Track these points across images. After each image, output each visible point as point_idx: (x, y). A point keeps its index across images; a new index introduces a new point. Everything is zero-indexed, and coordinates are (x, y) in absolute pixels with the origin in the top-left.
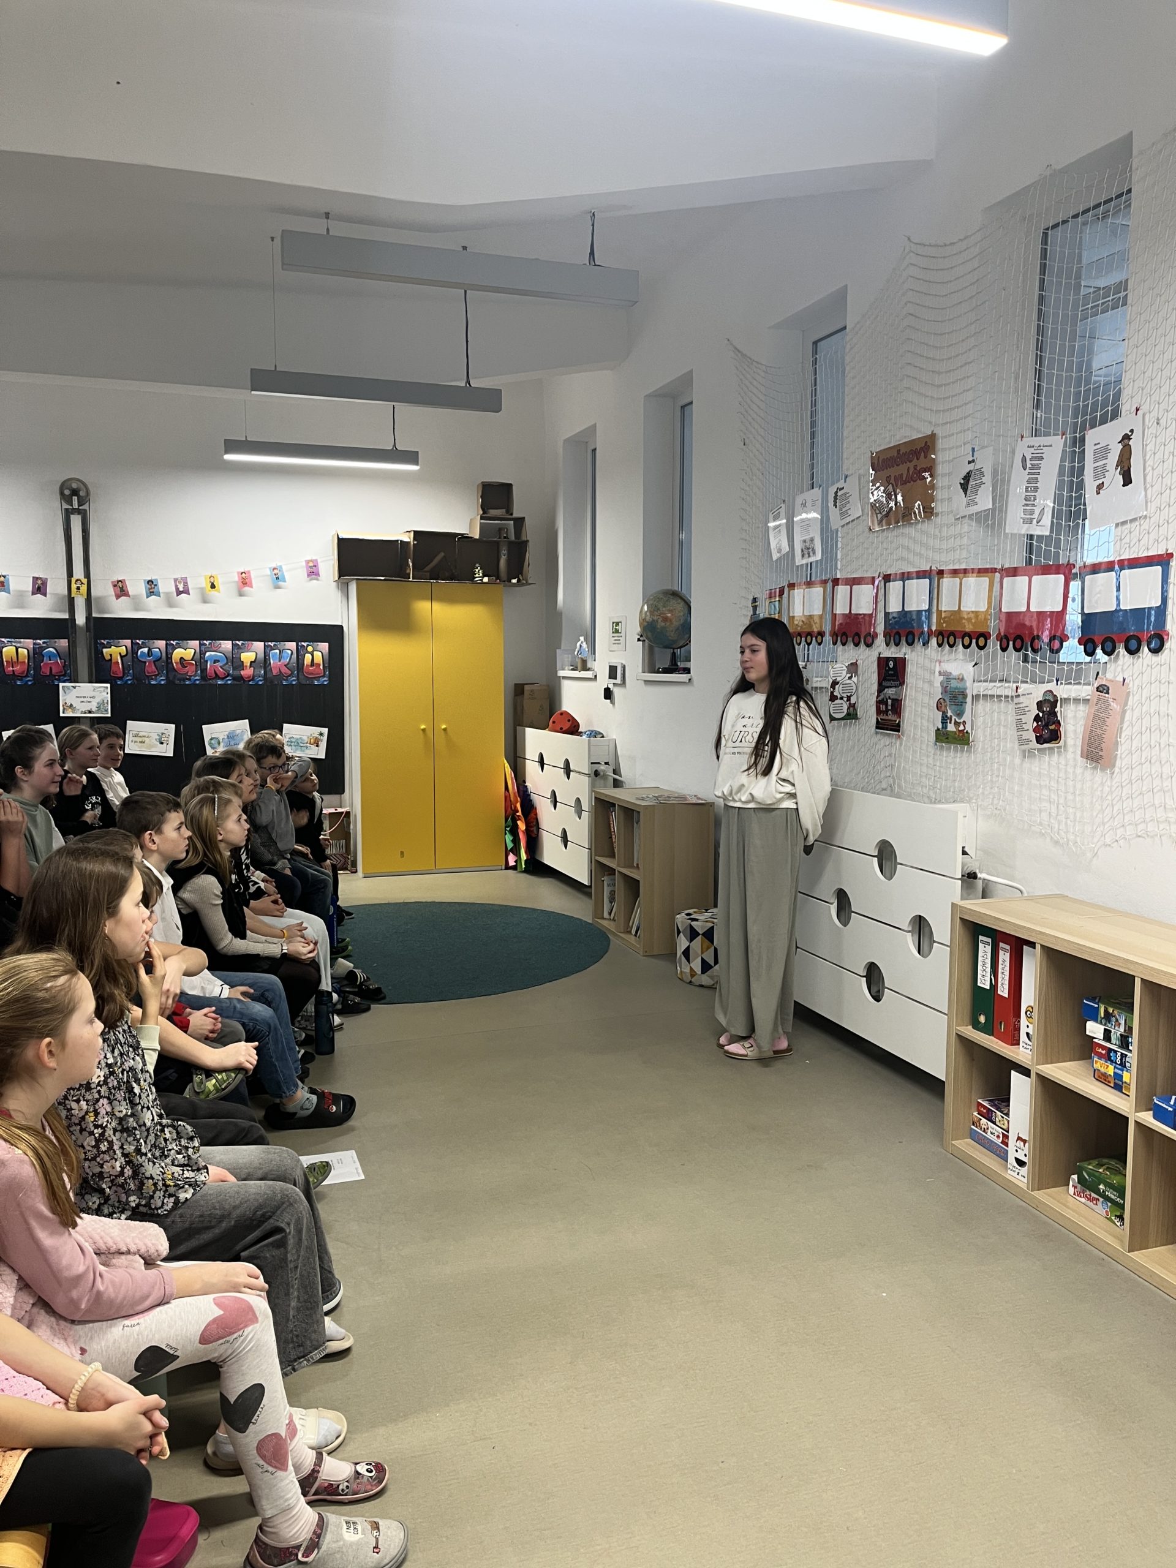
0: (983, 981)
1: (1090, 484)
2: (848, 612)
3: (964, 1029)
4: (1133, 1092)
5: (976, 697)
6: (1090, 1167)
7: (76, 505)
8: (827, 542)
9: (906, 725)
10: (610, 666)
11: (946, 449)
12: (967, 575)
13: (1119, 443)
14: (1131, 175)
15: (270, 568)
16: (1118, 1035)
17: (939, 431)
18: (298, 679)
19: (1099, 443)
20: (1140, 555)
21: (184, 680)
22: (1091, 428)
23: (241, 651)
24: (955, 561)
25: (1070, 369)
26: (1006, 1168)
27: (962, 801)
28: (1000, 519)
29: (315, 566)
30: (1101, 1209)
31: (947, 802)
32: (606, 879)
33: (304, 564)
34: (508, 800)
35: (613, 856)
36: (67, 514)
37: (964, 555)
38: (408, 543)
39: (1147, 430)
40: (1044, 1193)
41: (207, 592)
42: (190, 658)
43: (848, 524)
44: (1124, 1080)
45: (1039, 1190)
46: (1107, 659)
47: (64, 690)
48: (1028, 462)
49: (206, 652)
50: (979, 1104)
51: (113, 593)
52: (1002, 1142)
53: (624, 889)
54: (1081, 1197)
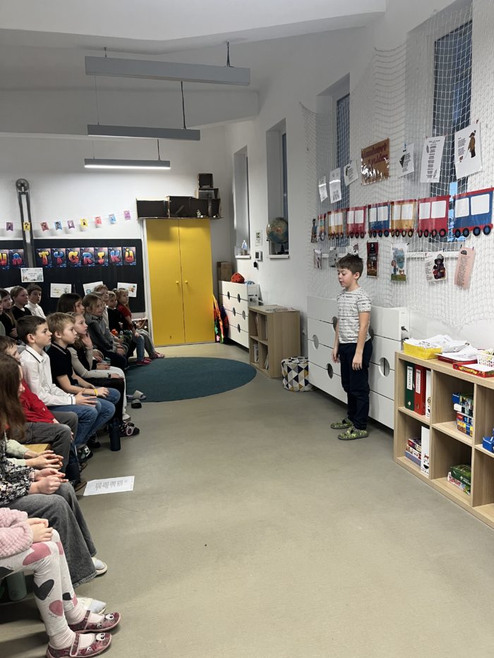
0: (409, 387)
1: (457, 157)
2: (353, 223)
3: (400, 408)
4: (474, 435)
5: (409, 259)
6: (456, 469)
7: (23, 190)
8: (343, 192)
9: (379, 273)
10: (256, 253)
11: (393, 146)
12: (404, 203)
13: (469, 137)
14: (472, 11)
15: (109, 215)
16: (468, 410)
17: (391, 138)
18: (123, 263)
19: (460, 138)
20: (480, 189)
21: (74, 265)
22: (457, 131)
23: (98, 251)
24: (399, 197)
25: (447, 104)
26: (421, 470)
27: (403, 306)
28: (418, 177)
29: (128, 214)
30: (461, 487)
31: (397, 306)
32: (255, 345)
33: (123, 213)
34: (215, 312)
35: (257, 335)
36: (20, 194)
37: (402, 194)
38: (168, 202)
39: (482, 130)
40: (437, 480)
41: (82, 226)
42: (76, 255)
43: (352, 183)
44: (470, 430)
45: (434, 479)
46: (465, 238)
47: (23, 271)
48: (429, 149)
49: (83, 252)
50: (409, 441)
51: (42, 229)
52: (418, 458)
53: (262, 349)
54: (452, 482)
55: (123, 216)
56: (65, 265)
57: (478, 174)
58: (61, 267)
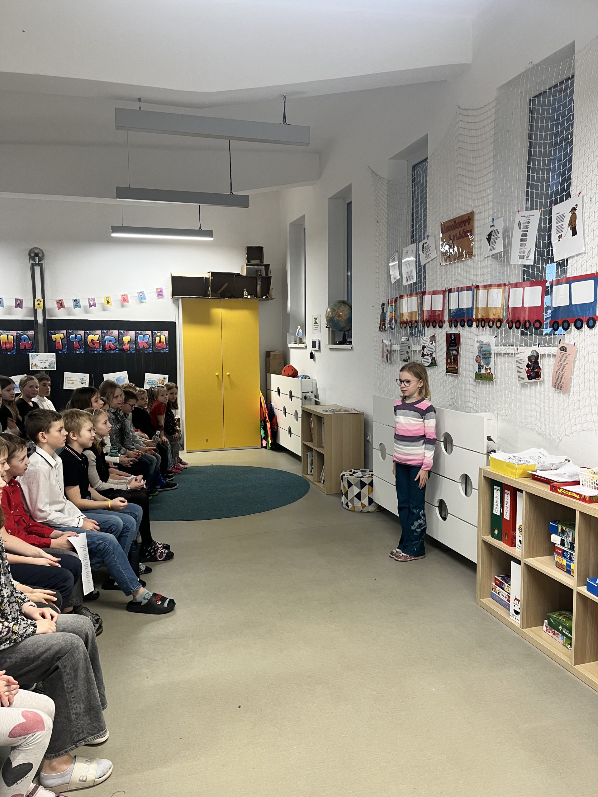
0: (496, 511)
1: (555, 235)
2: (430, 309)
3: (486, 537)
4: (575, 574)
5: (496, 355)
6: (555, 616)
7: (37, 261)
8: (419, 272)
9: (460, 371)
10: (313, 341)
11: (479, 220)
12: (491, 288)
13: (570, 212)
14: (574, 64)
15: (138, 293)
16: (568, 542)
17: (475, 211)
18: (153, 350)
19: (559, 213)
20: (582, 274)
21: (94, 351)
22: (555, 205)
23: (123, 335)
24: (485, 281)
25: (543, 173)
26: (509, 615)
27: (489, 411)
28: (508, 257)
29: (161, 291)
30: (560, 639)
31: (482, 412)
32: (309, 454)
33: (155, 290)
34: (262, 411)
35: (311, 441)
36: (33, 266)
37: (489, 277)
38: (209, 278)
39: (585, 204)
40: (529, 630)
41: (105, 305)
42: (97, 340)
43: (429, 262)
44: (572, 568)
45: (526, 628)
46: (565, 332)
47: (32, 357)
48: (522, 225)
49: (105, 336)
50: (496, 579)
51: (57, 307)
52: (507, 601)
53: (318, 459)
54: (549, 632)
55: (155, 295)
56: (82, 351)
57: (581, 256)
58: (77, 352)
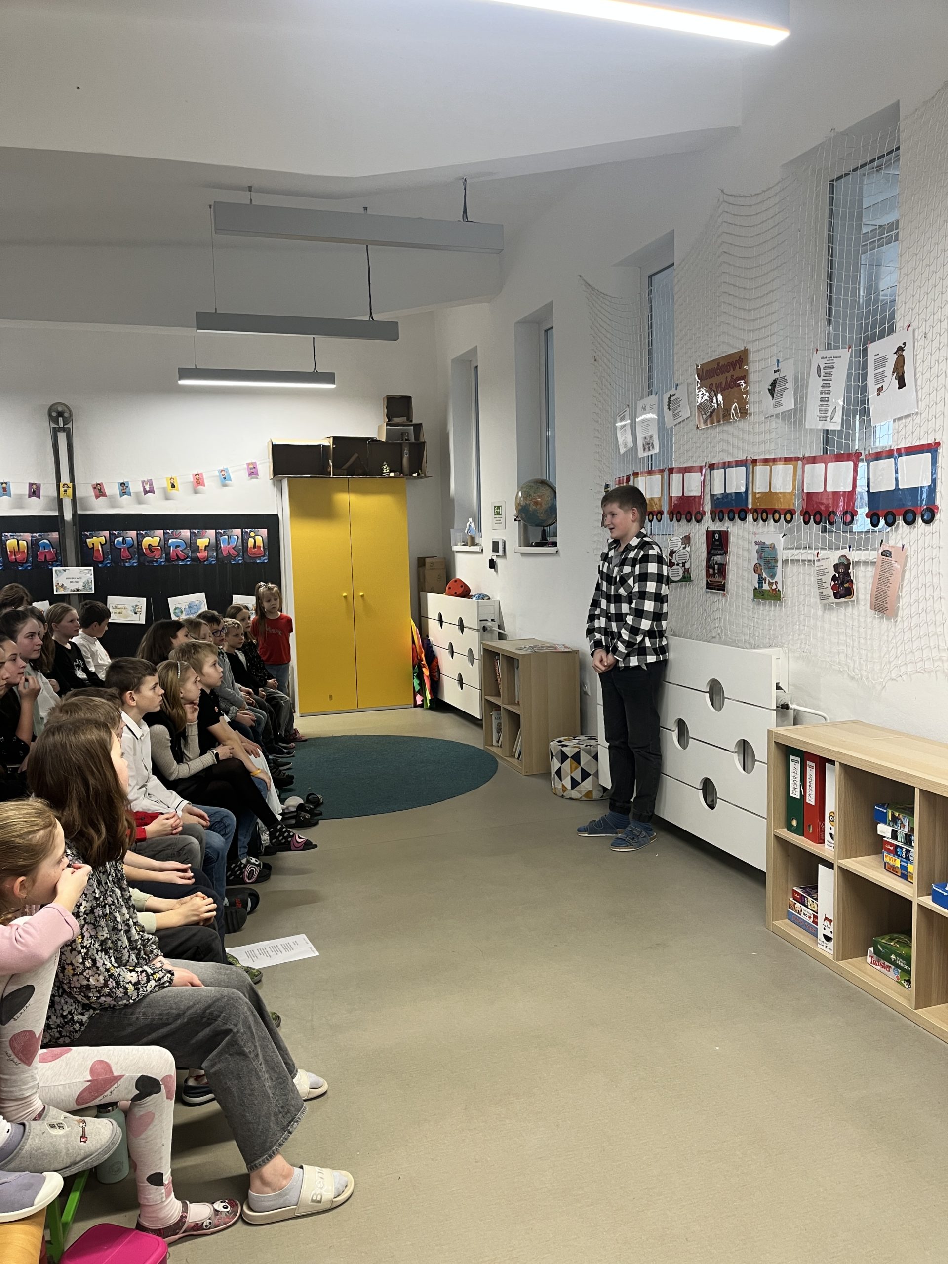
0: (795, 792)
1: (872, 387)
2: (681, 495)
3: (780, 831)
4: (915, 880)
5: (785, 562)
6: (884, 941)
7: (61, 424)
8: (663, 438)
9: (730, 585)
10: (493, 542)
11: (756, 361)
12: (776, 463)
13: (894, 353)
14: (898, 136)
16: (903, 834)
17: (751, 348)
18: (243, 559)
19: (878, 354)
20: (914, 444)
21: (152, 562)
22: (872, 342)
23: (197, 537)
24: (766, 452)
26: (817, 943)
27: (776, 646)
28: (801, 418)
29: (255, 468)
30: (892, 974)
32: (494, 714)
33: (246, 466)
34: (414, 650)
35: (498, 694)
36: (55, 432)
37: (773, 446)
38: (329, 447)
39: (916, 343)
40: (848, 963)
41: (169, 491)
42: (157, 545)
43: (680, 423)
44: (908, 870)
45: (842, 960)
46: (889, 529)
47: (56, 573)
48: (822, 371)
49: (169, 539)
50: (794, 891)
51: (94, 494)
52: (813, 922)
53: (509, 722)
54: (876, 965)
55: (245, 473)
56: (134, 562)
57: (910, 418)
58: (127, 565)
